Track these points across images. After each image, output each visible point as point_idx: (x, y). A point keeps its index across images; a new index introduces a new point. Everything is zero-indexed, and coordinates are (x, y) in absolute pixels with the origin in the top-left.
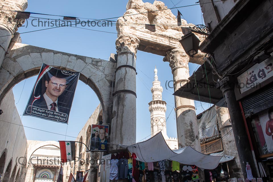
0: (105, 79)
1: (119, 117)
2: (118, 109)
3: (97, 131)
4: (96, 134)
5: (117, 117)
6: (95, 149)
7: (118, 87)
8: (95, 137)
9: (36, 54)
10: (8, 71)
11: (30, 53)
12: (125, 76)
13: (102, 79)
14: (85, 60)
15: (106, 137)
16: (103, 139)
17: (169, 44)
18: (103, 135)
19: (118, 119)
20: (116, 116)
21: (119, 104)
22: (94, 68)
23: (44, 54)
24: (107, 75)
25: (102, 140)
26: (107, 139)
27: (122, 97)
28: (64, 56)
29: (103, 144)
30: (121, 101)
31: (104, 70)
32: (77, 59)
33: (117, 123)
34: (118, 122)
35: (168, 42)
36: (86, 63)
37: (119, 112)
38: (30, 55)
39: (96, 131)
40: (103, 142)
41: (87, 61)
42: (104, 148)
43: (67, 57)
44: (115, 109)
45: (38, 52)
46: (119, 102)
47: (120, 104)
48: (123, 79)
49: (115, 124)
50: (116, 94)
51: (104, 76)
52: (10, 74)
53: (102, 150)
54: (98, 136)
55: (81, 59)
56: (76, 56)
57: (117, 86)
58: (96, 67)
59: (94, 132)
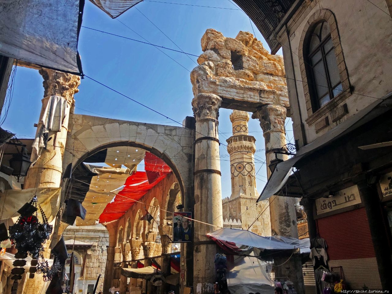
0: (182, 153)
1: (203, 203)
2: (201, 193)
3: (180, 220)
4: (178, 223)
5: (201, 203)
6: (179, 240)
7: (200, 166)
8: (178, 227)
9: (99, 126)
10: (71, 153)
11: (91, 127)
12: (207, 152)
13: (179, 153)
14: (156, 129)
15: (189, 226)
16: (187, 229)
17: (260, 100)
18: (186, 223)
19: (203, 205)
20: (199, 202)
21: (202, 187)
22: (168, 138)
23: (108, 126)
24: (184, 147)
25: (185, 229)
26: (190, 228)
27: (205, 178)
28: (131, 126)
29: (186, 234)
30: (204, 183)
31: (180, 140)
32: (147, 129)
33: (201, 210)
34: (203, 209)
35: (259, 98)
36: (159, 133)
37: (203, 197)
38: (92, 130)
39: (178, 220)
40: (186, 231)
41: (159, 130)
42: (189, 239)
43: (134, 127)
44: (197, 192)
45: (101, 125)
46: (202, 185)
47: (204, 187)
48: (206, 156)
49: (199, 211)
50: (198, 174)
51: (180, 148)
52: (74, 156)
53: (186, 241)
54: (181, 225)
55: (151, 128)
56: (145, 124)
57: (198, 164)
58: (170, 138)
59: (176, 221)
